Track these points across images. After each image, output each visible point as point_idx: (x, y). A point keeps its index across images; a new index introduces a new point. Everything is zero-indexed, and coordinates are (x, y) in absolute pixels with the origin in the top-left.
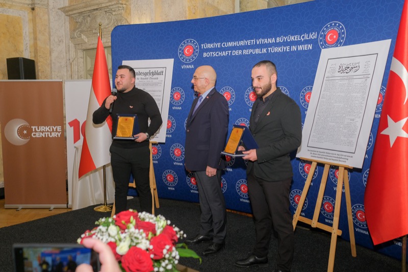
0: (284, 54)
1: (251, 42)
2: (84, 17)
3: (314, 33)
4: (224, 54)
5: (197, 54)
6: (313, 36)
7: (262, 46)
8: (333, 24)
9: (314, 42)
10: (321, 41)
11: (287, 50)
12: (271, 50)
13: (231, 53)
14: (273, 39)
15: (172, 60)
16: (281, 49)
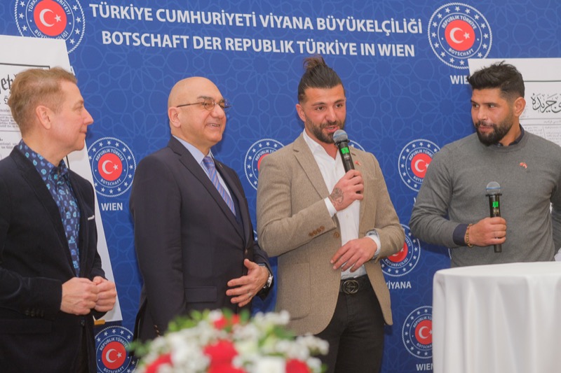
1: (244, 19)
5: (80, 32)
6: (413, 27)
7: (278, 34)
8: (458, 9)
9: (418, 42)
10: (434, 40)
11: (352, 53)
13: (190, 42)
16: (334, 48)
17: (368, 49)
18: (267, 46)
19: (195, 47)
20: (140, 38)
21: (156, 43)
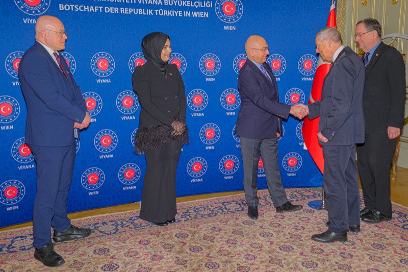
17: (187, 14)
18: (140, 11)
19: (106, 11)
20: (78, 7)
21: (86, 10)
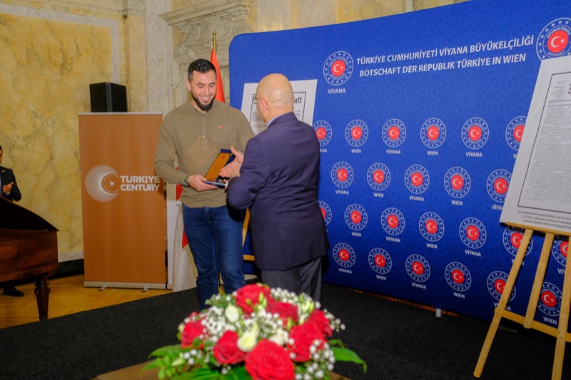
0: (480, 70)
1: (431, 53)
2: (192, 25)
3: (528, 37)
4: (390, 71)
5: (350, 73)
6: (528, 41)
7: (447, 59)
8: (560, 22)
9: (529, 50)
10: (540, 48)
11: (487, 64)
12: (461, 64)
13: (401, 70)
14: (466, 47)
15: (315, 82)
16: (477, 63)
